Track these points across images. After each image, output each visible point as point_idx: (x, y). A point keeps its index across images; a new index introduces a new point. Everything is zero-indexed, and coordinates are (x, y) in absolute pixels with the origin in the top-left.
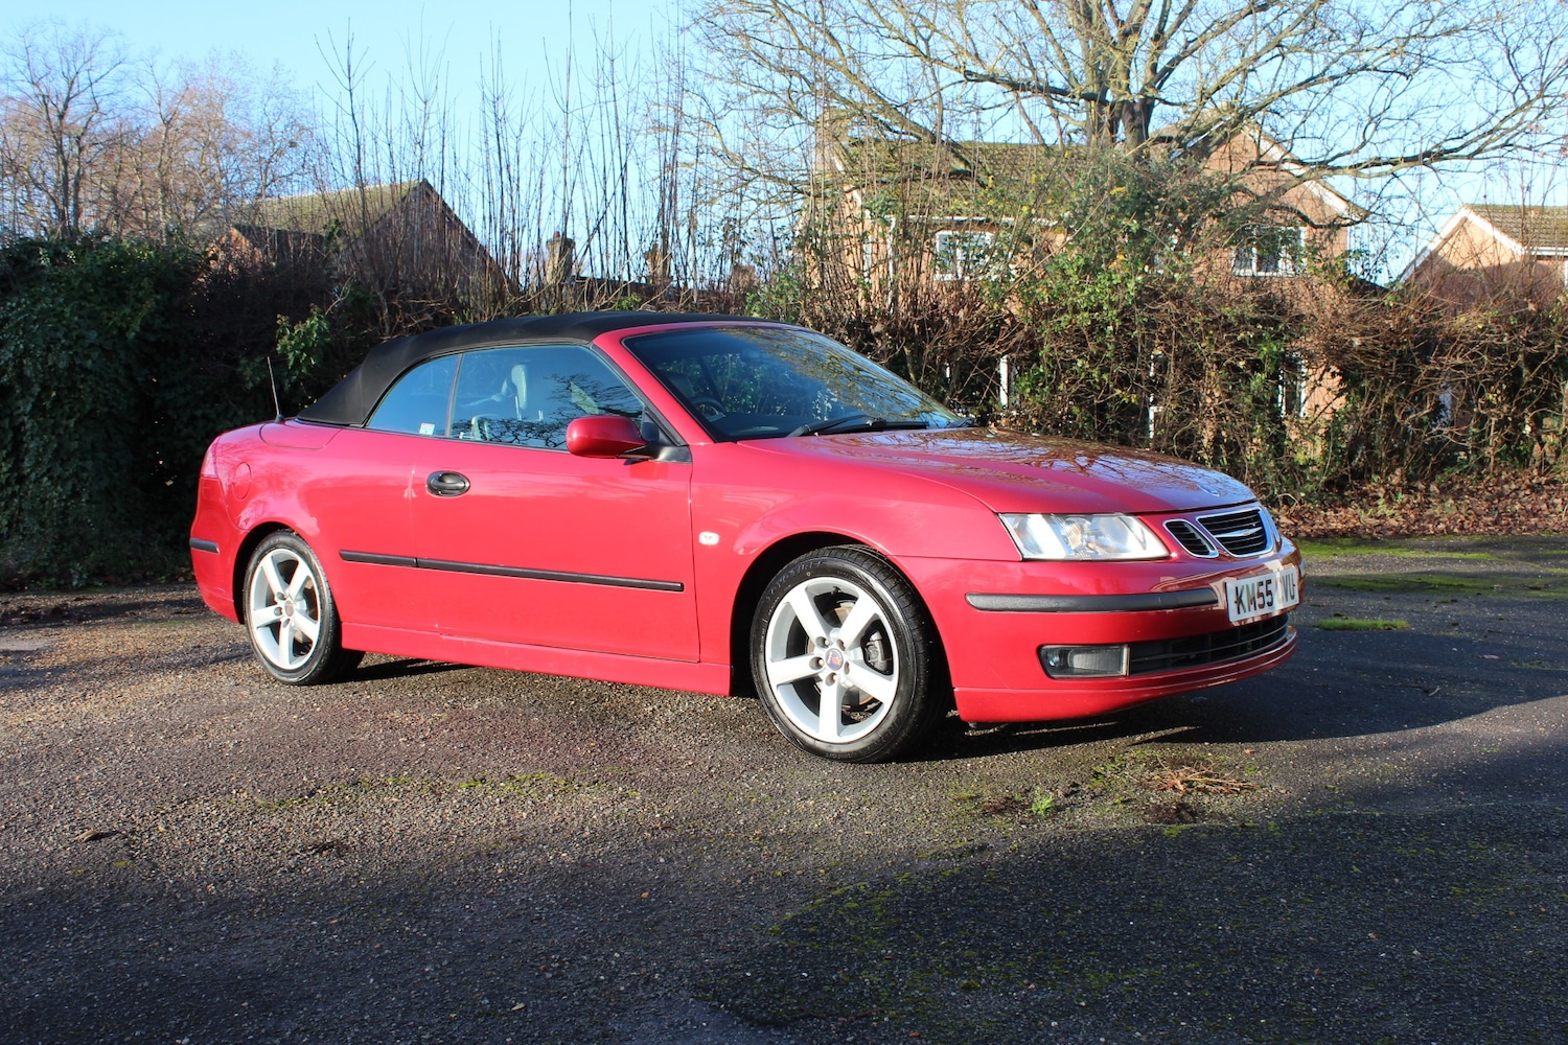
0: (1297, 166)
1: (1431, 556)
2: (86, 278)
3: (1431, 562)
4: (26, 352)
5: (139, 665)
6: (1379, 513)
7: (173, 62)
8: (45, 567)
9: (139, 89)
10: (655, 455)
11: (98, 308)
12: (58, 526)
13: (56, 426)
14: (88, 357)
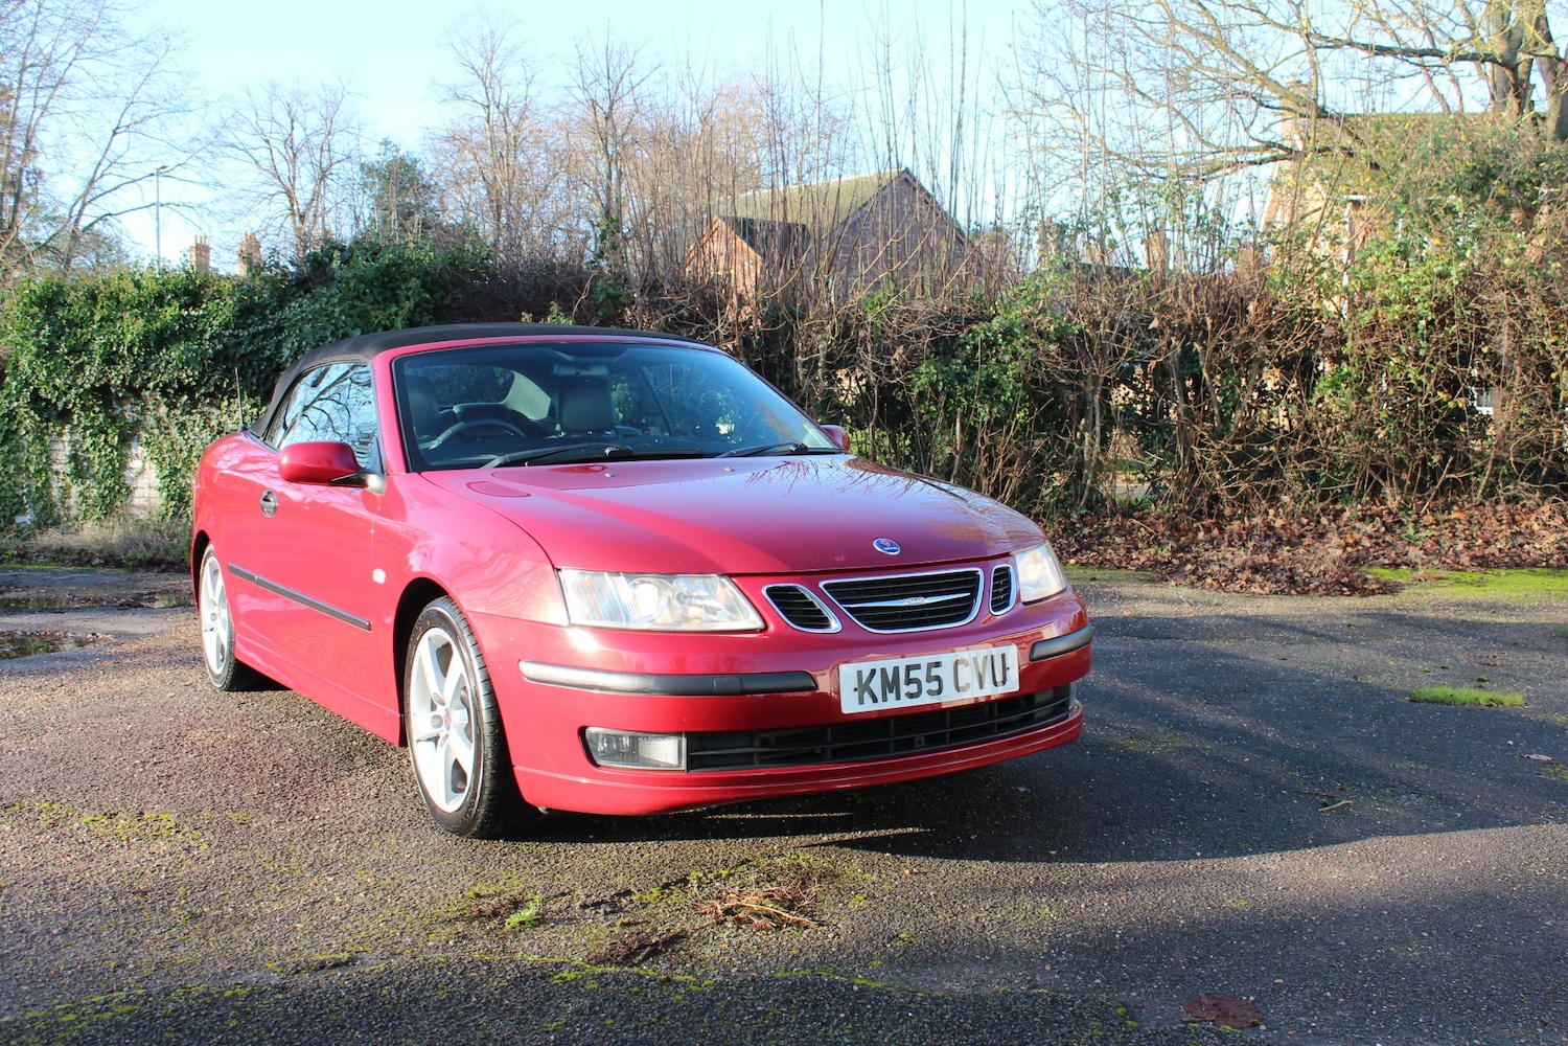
2: (363, 280)
10: (366, 483)
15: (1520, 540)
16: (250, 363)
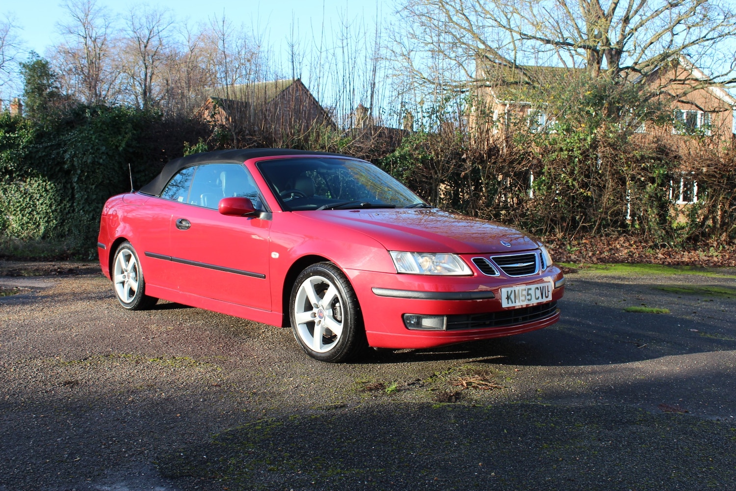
0: (694, 82)
1: (725, 277)
2: (103, 123)
3: (719, 280)
4: (75, 155)
5: (77, 296)
6: (710, 254)
7: (197, 22)
8: (79, 250)
9: (180, 35)
10: (258, 216)
11: (108, 136)
12: (86, 232)
13: (87, 188)
14: (101, 158)
15: (613, 252)
16: (43, 161)
